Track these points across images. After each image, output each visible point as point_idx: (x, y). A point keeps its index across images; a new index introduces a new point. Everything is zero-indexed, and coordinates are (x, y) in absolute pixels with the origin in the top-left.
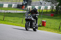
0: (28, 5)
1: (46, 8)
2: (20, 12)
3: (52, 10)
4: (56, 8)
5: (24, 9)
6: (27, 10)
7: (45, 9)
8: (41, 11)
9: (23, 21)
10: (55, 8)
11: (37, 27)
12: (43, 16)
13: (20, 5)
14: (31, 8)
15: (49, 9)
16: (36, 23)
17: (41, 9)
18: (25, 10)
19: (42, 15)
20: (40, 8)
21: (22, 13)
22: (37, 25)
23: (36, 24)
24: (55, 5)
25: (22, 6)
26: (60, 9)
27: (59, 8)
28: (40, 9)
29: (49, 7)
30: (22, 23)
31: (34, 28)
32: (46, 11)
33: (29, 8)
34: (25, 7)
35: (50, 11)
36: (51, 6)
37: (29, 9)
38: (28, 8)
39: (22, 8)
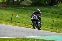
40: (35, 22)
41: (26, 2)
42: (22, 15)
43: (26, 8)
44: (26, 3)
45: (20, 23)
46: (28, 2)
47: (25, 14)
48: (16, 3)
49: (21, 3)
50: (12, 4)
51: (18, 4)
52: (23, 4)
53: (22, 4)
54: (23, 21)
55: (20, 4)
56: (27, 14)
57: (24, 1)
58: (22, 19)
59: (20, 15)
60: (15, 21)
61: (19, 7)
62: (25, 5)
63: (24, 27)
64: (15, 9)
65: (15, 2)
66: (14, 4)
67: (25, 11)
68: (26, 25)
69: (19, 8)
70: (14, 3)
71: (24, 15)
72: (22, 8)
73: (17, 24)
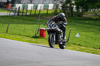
0: (16, 2)
1: (46, 7)
2: (4, 15)
3: (56, 11)
4: (63, 7)
5: (10, 9)
6: (15, 11)
7: (44, 9)
8: (37, 12)
9: (9, 30)
10: (61, 8)
11: (64, 42)
12: (42, 20)
13: (3, 3)
14: (21, 8)
15: (52, 9)
16: (64, 35)
17: (39, 8)
18: (12, 10)
19: (39, 20)
20: (37, 7)
21: (7, 16)
22: (65, 38)
23: (63, 38)
24: (61, 2)
25: (7, 5)
26: (68, 9)
27: (67, 7)
28: (36, 9)
29: (51, 6)
30: (7, 32)
31: (61, 43)
32: (46, 12)
33: (18, 8)
34: (12, 6)
35: (53, 13)
36: (53, 3)
37: (17, 10)
38: (16, 8)
39: (6, 7)
40: (53, 36)
41: (92, 13)
42: (84, 33)
43: (91, 22)
44: (91, 15)
45: (82, 46)
46: (94, 13)
47: (90, 31)
48: (75, 14)
49: (83, 14)
50: (69, 16)
51: (79, 16)
52: (87, 16)
53: (84, 16)
54: (86, 42)
55: (81, 16)
56: (93, 31)
57: (88, 11)
58: (85, 40)
59: (81, 33)
60: (74, 42)
61: (80, 21)
62: (89, 18)
63: (87, 52)
64: (73, 24)
65: (74, 12)
66: (72, 16)
67: (90, 27)
68: (92, 49)
69: (81, 23)
70: (72, 14)
71: (87, 33)
72: (85, 22)
73: (76, 47)
